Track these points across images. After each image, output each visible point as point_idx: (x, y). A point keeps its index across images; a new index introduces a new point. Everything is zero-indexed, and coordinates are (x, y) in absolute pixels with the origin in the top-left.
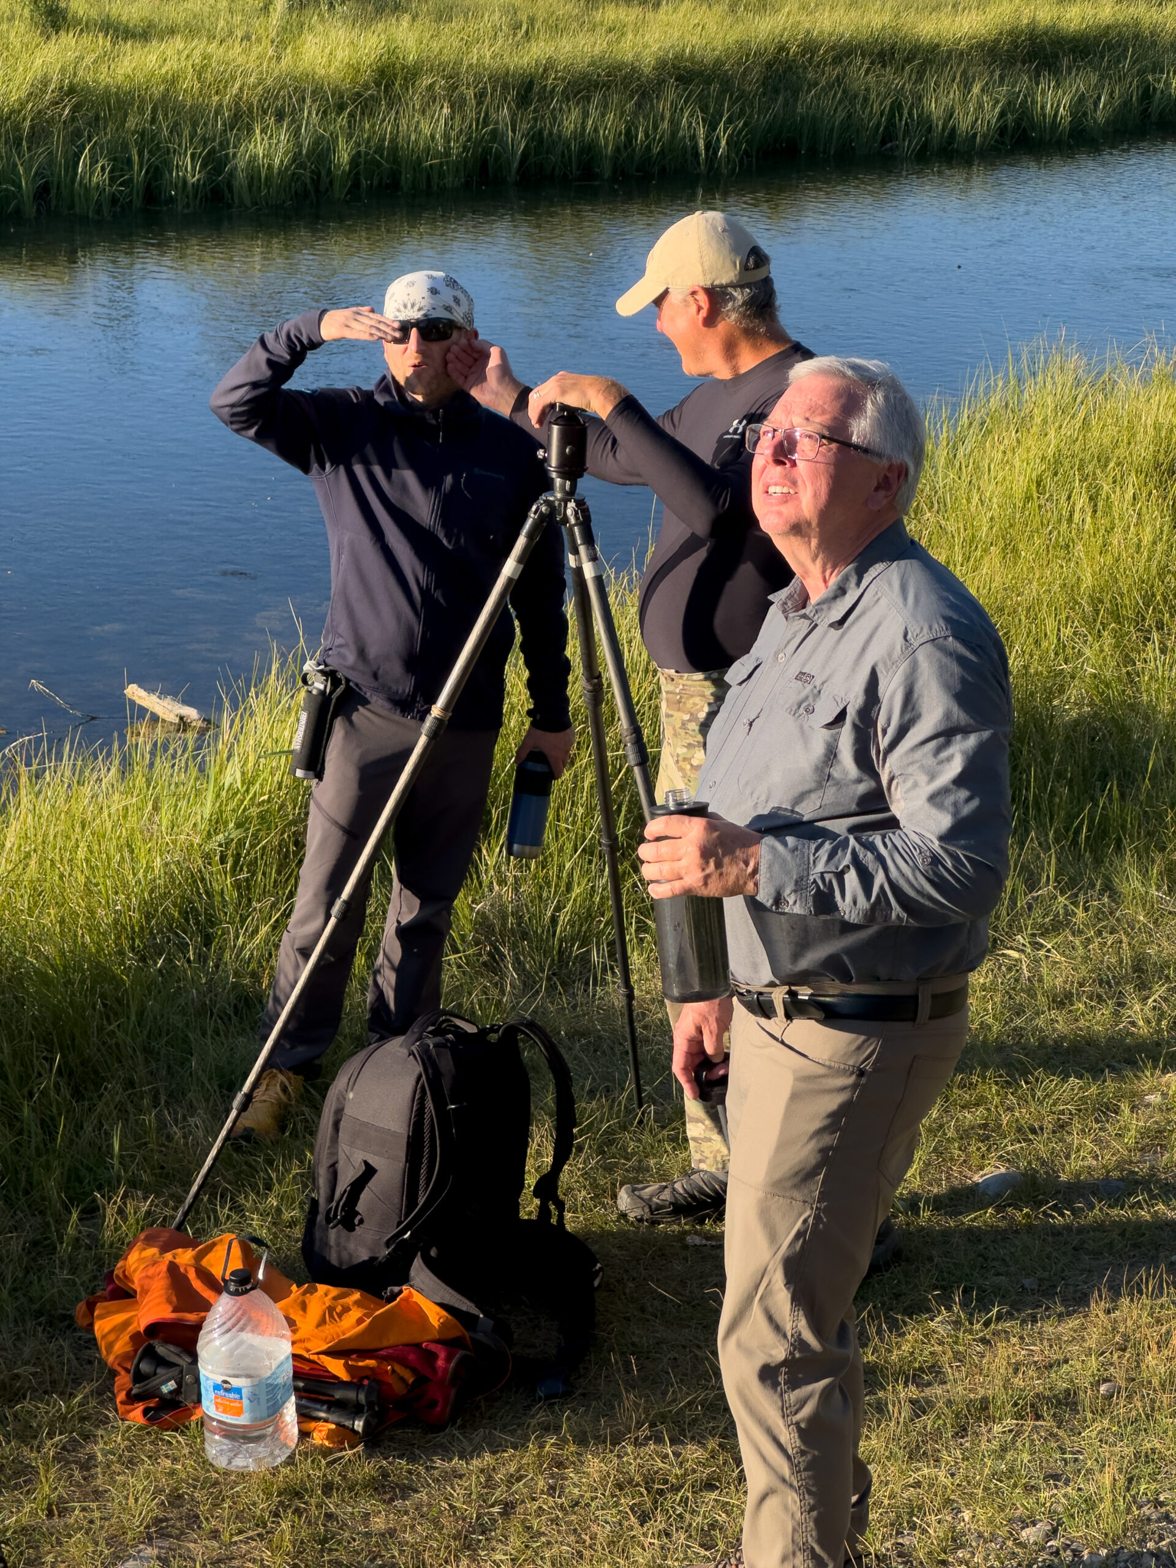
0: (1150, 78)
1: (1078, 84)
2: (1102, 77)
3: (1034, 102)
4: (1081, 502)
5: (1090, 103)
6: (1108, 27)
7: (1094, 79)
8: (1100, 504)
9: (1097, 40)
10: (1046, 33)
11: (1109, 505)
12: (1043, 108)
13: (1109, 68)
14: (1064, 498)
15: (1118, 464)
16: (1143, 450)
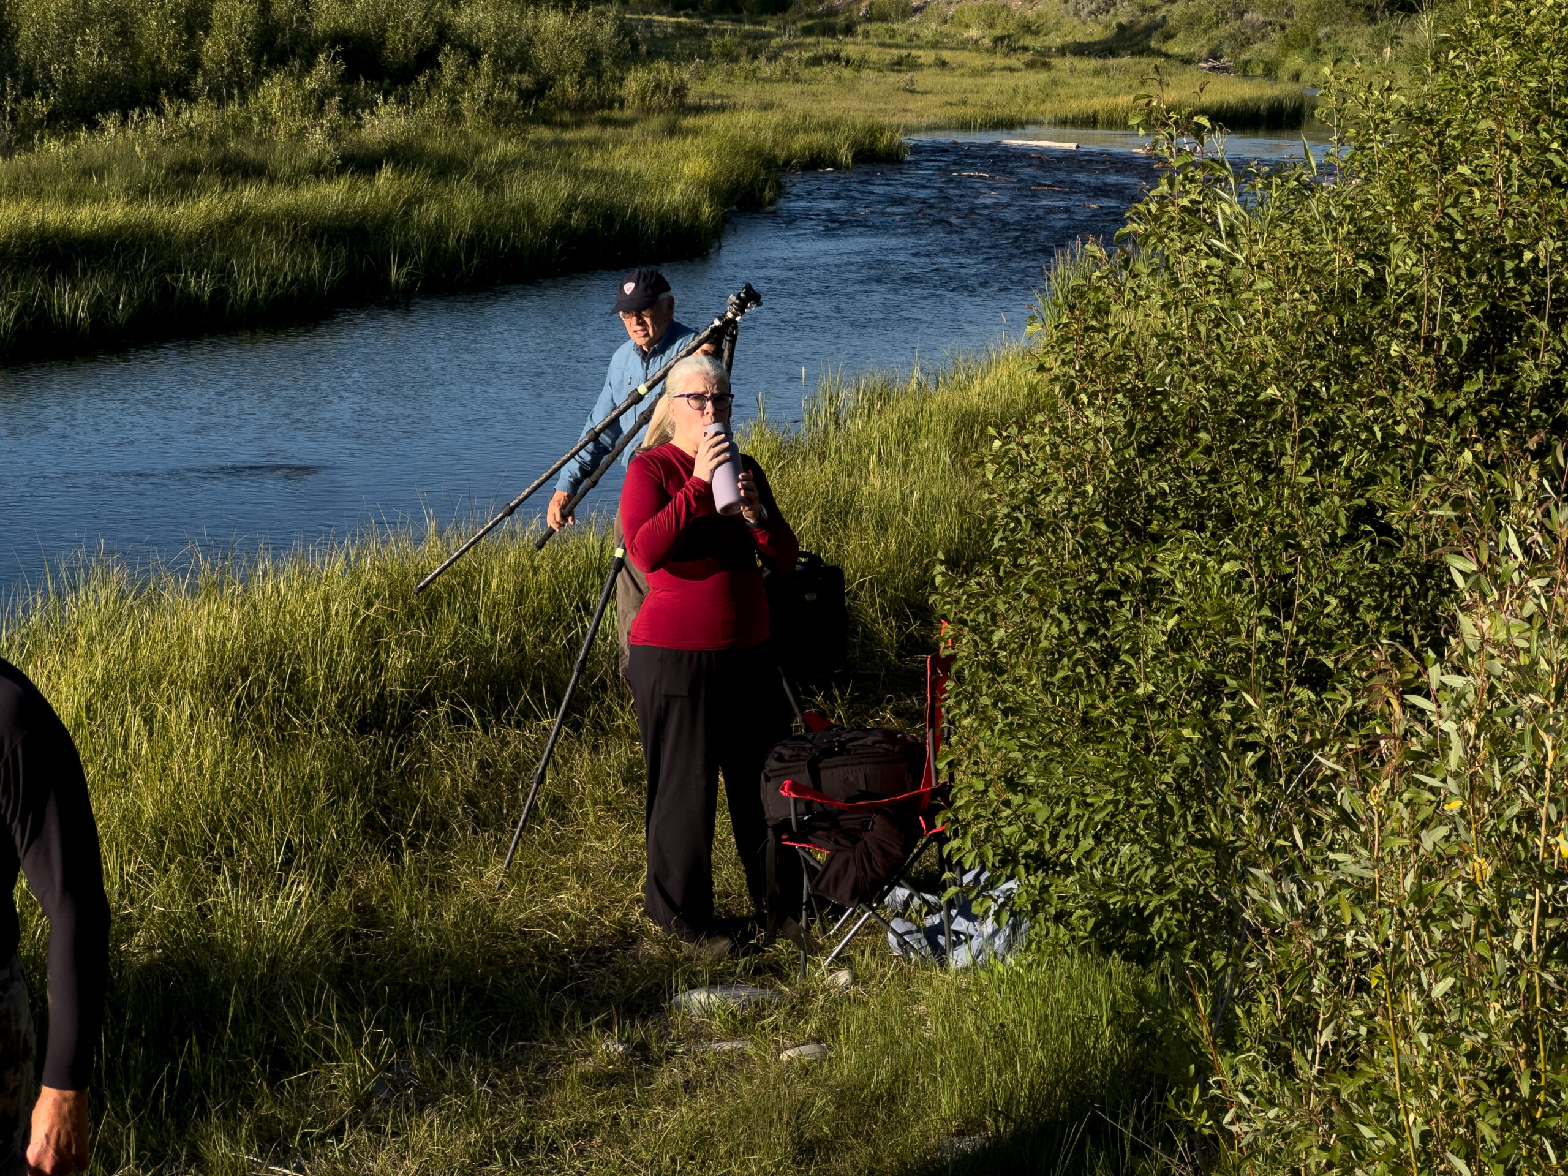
0: (168, 277)
1: (97, 285)
2: (118, 278)
3: (51, 305)
4: (136, 725)
5: (108, 304)
6: (120, 227)
7: (110, 281)
8: (157, 726)
9: (110, 241)
10: (57, 235)
11: (165, 728)
12: (61, 310)
13: (125, 268)
14: (117, 722)
15: (172, 683)
16: (197, 667)
